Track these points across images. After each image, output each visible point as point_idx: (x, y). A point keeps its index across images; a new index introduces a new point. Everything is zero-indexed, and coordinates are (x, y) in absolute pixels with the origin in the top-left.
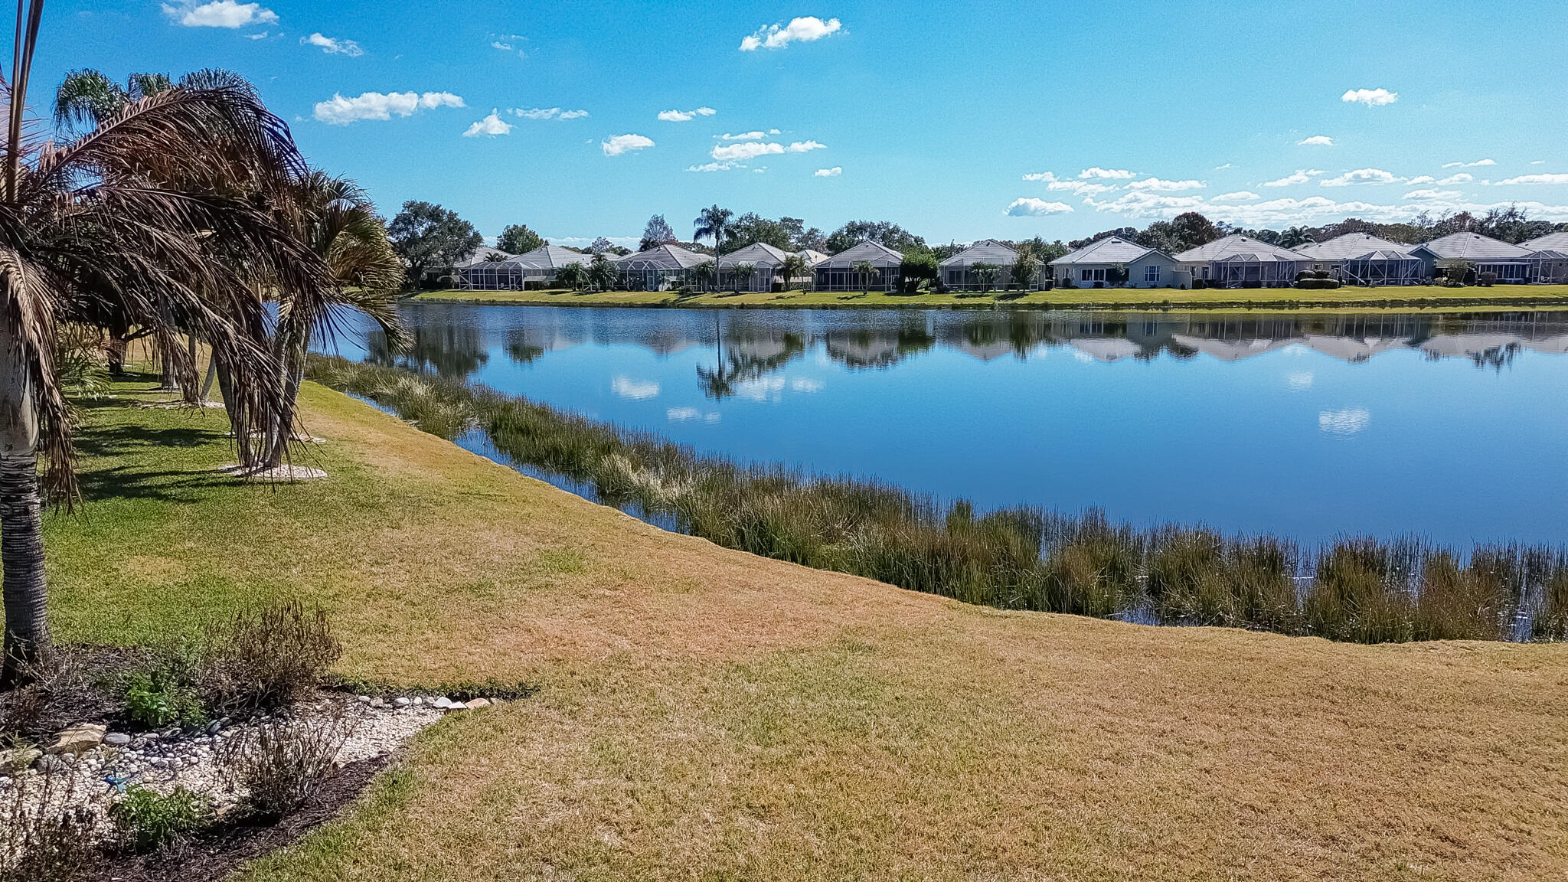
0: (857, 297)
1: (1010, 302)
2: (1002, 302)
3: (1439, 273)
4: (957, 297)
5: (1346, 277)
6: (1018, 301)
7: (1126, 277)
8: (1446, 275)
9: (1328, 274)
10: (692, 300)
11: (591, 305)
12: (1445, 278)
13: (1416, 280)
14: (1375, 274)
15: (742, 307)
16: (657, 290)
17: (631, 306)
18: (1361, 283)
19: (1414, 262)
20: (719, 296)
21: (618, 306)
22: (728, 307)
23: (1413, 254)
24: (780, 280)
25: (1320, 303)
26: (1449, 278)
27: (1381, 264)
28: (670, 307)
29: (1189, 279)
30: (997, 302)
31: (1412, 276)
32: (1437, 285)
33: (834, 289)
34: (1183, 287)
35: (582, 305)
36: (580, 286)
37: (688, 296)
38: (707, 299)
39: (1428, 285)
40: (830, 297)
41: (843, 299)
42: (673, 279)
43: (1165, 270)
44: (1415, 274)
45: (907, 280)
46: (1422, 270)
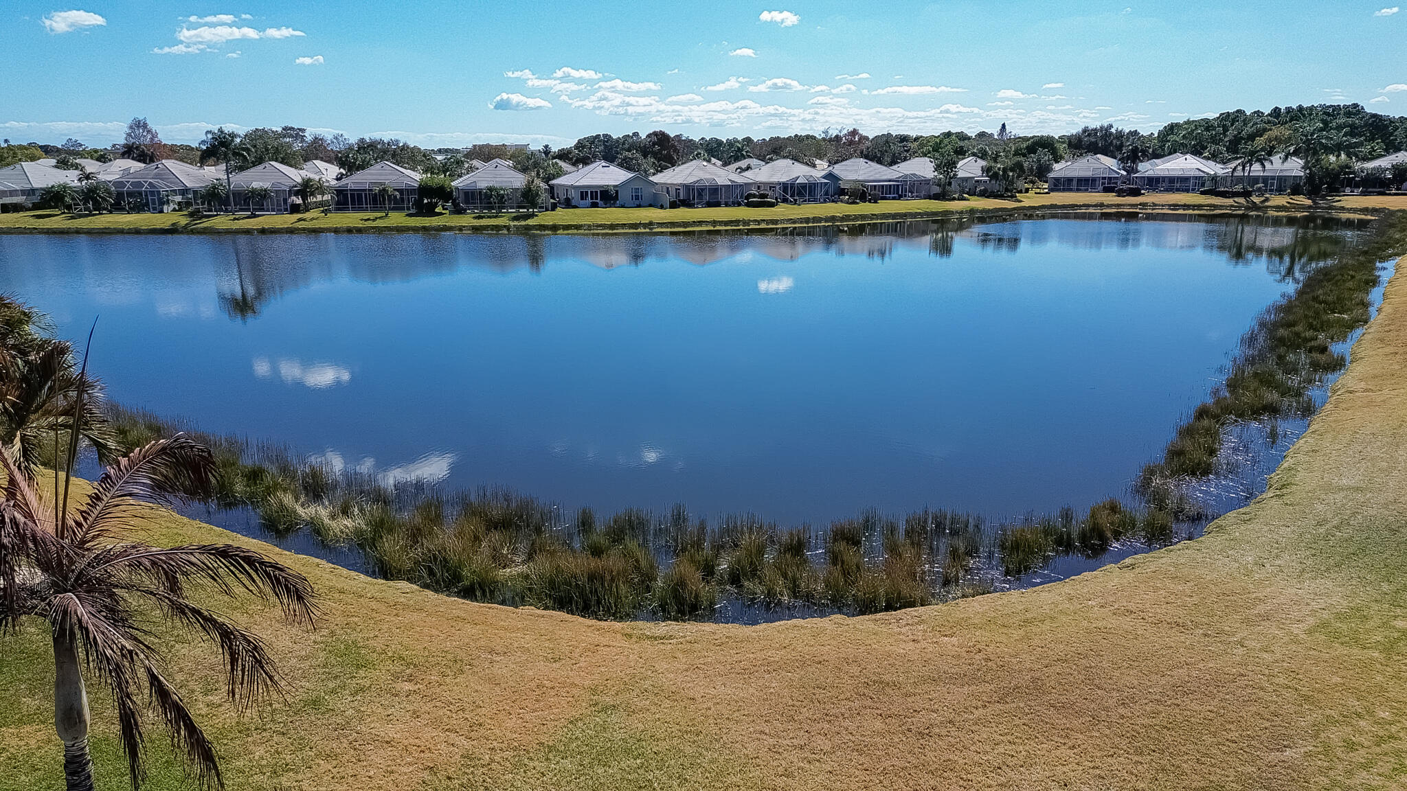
0: (380, 218)
1: (523, 223)
2: (516, 223)
3: (842, 192)
4: (475, 218)
5: (780, 195)
6: (530, 222)
7: (616, 198)
8: (848, 195)
9: (768, 195)
10: (206, 224)
11: (89, 232)
12: (847, 197)
13: (828, 198)
14: (800, 194)
15: (263, 231)
16: (161, 212)
17: (137, 232)
18: (791, 201)
19: (826, 184)
20: (235, 219)
21: (121, 232)
22: (248, 232)
23: (824, 177)
24: (299, 201)
25: (764, 220)
26: (850, 196)
27: (803, 186)
28: (182, 233)
29: (667, 199)
30: (512, 224)
31: (825, 195)
32: (842, 201)
33: (354, 209)
34: (662, 207)
35: (78, 232)
36: (69, 207)
37: (200, 219)
38: (222, 221)
39: (836, 202)
40: (352, 219)
41: (366, 220)
42: (178, 198)
43: (647, 192)
44: (827, 193)
45: (426, 201)
46: (831, 191)
